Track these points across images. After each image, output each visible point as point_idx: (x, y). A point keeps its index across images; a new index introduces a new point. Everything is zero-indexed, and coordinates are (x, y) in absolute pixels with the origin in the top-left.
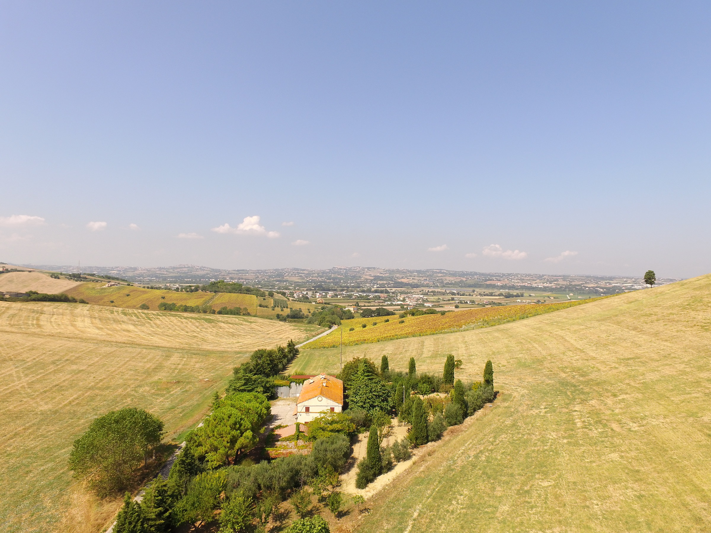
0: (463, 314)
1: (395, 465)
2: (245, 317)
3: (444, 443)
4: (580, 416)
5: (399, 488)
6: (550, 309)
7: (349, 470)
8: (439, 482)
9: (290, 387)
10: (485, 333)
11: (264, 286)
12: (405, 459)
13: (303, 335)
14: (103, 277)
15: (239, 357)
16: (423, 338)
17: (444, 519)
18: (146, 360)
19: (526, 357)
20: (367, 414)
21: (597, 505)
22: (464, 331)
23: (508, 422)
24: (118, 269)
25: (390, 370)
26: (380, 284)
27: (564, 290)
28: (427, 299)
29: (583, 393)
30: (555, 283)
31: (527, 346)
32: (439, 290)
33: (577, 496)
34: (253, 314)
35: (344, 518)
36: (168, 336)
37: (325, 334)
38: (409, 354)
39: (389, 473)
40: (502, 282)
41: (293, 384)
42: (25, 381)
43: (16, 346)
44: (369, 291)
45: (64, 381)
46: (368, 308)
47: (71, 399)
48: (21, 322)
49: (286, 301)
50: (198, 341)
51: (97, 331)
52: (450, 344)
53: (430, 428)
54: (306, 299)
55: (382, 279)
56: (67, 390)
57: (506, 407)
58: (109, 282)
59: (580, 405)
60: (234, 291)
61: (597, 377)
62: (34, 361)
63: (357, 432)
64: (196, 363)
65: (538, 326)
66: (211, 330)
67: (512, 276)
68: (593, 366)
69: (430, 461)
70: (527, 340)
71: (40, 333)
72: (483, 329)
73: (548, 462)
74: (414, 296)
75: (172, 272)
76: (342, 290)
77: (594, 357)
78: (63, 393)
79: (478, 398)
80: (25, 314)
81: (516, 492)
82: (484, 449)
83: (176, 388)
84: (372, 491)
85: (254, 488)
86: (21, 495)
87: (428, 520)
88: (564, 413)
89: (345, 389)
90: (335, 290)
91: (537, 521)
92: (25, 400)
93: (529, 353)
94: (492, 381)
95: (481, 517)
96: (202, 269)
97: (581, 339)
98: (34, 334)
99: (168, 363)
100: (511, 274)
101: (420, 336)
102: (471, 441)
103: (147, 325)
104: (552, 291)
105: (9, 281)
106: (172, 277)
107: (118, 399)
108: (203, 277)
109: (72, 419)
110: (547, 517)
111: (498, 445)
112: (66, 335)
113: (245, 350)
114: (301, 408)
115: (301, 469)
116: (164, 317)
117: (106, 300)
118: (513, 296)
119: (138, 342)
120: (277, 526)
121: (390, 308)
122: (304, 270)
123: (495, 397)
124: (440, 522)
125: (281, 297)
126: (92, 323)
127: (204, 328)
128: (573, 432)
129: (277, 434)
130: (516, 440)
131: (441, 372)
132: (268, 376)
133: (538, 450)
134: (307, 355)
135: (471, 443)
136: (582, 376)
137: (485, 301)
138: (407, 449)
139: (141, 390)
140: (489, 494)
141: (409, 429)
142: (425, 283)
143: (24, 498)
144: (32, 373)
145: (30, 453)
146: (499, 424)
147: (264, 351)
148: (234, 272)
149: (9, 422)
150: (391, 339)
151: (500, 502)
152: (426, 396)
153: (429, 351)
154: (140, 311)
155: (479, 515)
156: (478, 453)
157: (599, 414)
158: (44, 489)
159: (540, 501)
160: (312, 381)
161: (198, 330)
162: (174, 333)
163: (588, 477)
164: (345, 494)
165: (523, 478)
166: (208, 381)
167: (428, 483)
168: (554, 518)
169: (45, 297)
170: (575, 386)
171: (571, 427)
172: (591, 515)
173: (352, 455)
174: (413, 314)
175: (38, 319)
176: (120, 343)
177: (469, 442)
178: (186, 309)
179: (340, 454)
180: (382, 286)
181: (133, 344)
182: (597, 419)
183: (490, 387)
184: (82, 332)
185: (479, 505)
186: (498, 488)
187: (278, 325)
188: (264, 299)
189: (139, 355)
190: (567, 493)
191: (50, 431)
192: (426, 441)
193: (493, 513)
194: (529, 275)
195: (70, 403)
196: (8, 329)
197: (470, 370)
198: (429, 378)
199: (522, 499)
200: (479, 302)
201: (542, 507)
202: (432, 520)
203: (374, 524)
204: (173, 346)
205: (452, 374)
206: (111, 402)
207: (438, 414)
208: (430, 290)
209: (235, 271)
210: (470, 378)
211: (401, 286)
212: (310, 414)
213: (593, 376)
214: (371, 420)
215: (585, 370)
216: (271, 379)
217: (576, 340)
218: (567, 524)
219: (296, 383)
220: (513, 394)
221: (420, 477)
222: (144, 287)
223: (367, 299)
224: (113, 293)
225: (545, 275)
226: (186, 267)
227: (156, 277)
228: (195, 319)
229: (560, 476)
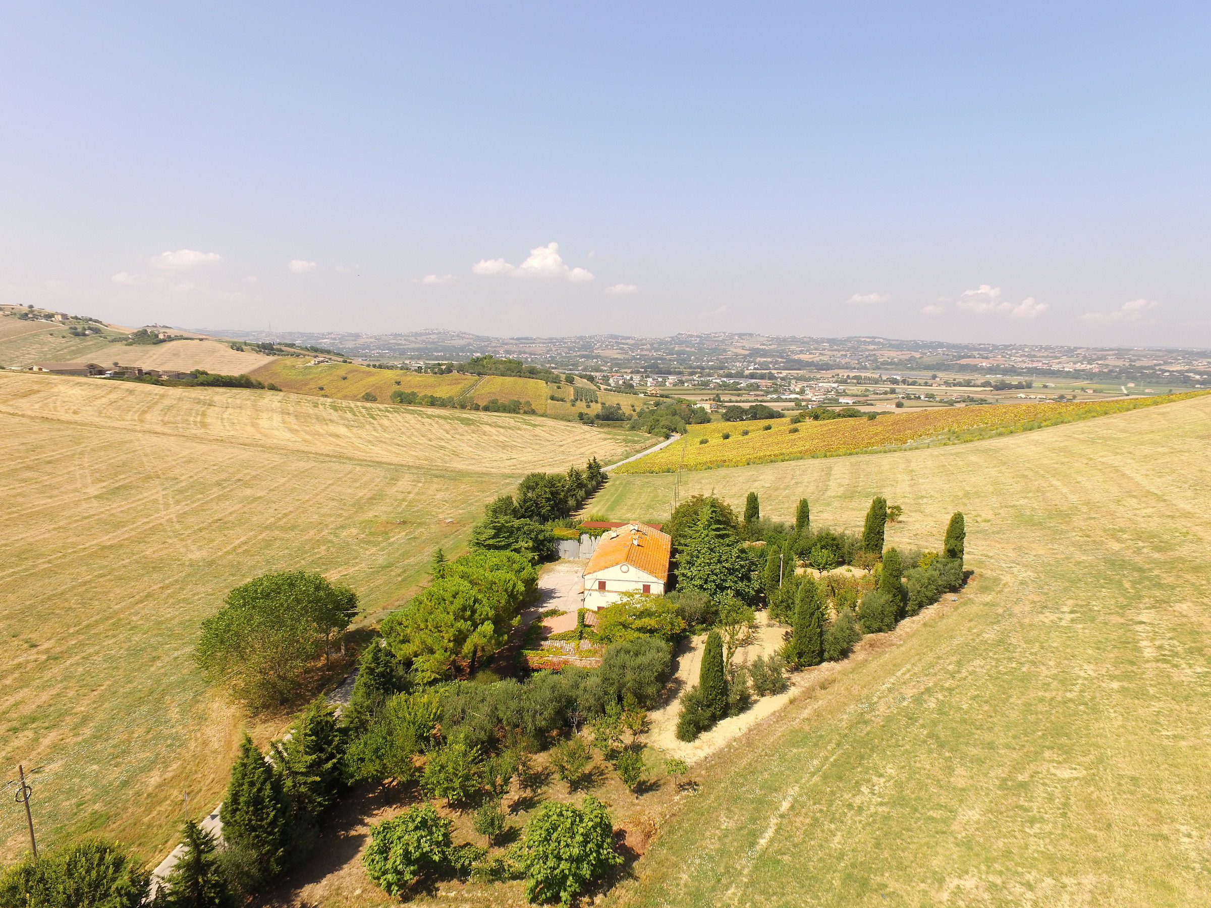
0: (910, 420)
1: (756, 702)
2: (526, 417)
3: (853, 665)
4: (1151, 634)
5: (758, 747)
6: (1089, 411)
7: (667, 702)
8: (838, 745)
9: (579, 541)
10: (952, 455)
11: (559, 365)
12: (774, 691)
13: (620, 450)
14: (307, 349)
15: (508, 484)
16: (831, 460)
17: (842, 822)
18: (358, 484)
19: (1036, 505)
20: (710, 602)
21: (1189, 836)
22: (910, 449)
23: (990, 635)
24: (332, 336)
25: (761, 519)
26: (760, 364)
27: (1117, 377)
28: (844, 390)
29: (1159, 586)
30: (1100, 362)
31: (1036, 483)
32: (869, 375)
33: (1139, 810)
34: (541, 412)
35: (647, 796)
36: (399, 445)
37: (657, 448)
38: (801, 489)
39: (742, 716)
40: (991, 360)
41: (585, 537)
42: (174, 510)
43: (167, 456)
44: (740, 375)
45: (231, 513)
46: (736, 404)
47: (237, 542)
48: (179, 418)
49: (594, 391)
50: (445, 455)
51: (289, 435)
52: (881, 473)
53: (828, 637)
54: (628, 388)
55: (764, 354)
56: (232, 528)
57: (986, 604)
58: (316, 357)
59: (1153, 611)
60: (509, 372)
61: (1194, 554)
62: (191, 480)
63: (690, 631)
64: (437, 492)
65: (1062, 445)
66: (469, 437)
67: (1011, 350)
68: (1184, 530)
69: (823, 700)
70: (1037, 472)
71: (203, 436)
72: (947, 448)
73: (1074, 727)
74: (820, 385)
75: (413, 342)
76: (692, 374)
77: (1189, 513)
78: (226, 532)
79: (929, 584)
80: (186, 406)
81: (997, 782)
82: (936, 685)
83: (399, 533)
84: (705, 747)
85: (489, 726)
86: (138, 695)
87: (808, 821)
88: (1114, 625)
89: (674, 552)
90: (680, 373)
91: (1042, 852)
92: (170, 541)
93: (1041, 498)
94: (962, 551)
95: (920, 828)
96: (460, 336)
97: (1160, 475)
98: (195, 438)
99: (392, 491)
100: (1011, 345)
101: (826, 456)
102: (908, 666)
103: (368, 427)
104: (1091, 379)
105: (175, 355)
106: (413, 350)
107: (307, 547)
108: (462, 349)
109: (233, 575)
110: (1067, 847)
111: (965, 679)
112: (241, 441)
113: (519, 471)
114: (591, 582)
115: (577, 696)
116: (396, 414)
117: (312, 385)
118: (1010, 387)
119: (349, 455)
120: (525, 798)
121: (776, 406)
122: (629, 338)
123: (965, 582)
124: (833, 826)
125: (586, 384)
126: (284, 422)
127: (458, 433)
128: (1135, 668)
129: (545, 627)
130: (1005, 674)
131: (859, 526)
132: (544, 519)
133: (1052, 699)
134: (621, 484)
135: (909, 671)
136: (1159, 549)
137: (955, 395)
138: (779, 673)
139: (344, 534)
140: (938, 781)
141: (787, 633)
142: (843, 361)
143: (141, 701)
144: (186, 498)
145: (163, 627)
146: (971, 637)
147: (542, 477)
148: (511, 341)
149: (143, 575)
150: (772, 462)
151: (961, 801)
152: (825, 573)
153: (840, 485)
154: (359, 404)
155: (916, 823)
156: (922, 693)
157: (1198, 633)
158: (173, 689)
159: (1051, 809)
160: (614, 535)
161: (449, 437)
162: (409, 441)
163: (1166, 769)
164: (654, 749)
165: (1015, 755)
166: (452, 522)
167: (816, 745)
168: (1084, 852)
169: (218, 380)
170: (1141, 570)
171: (1130, 656)
172: (1175, 858)
173: (677, 675)
174: (816, 418)
175: (204, 415)
176: (322, 455)
177: (904, 669)
178: (433, 402)
179: (650, 676)
180: (764, 366)
181: (340, 458)
182: (1193, 645)
183: (957, 563)
184: (265, 436)
185: (915, 800)
186: (960, 771)
187: (579, 431)
188: (559, 388)
189: (349, 476)
190: (1115, 799)
191: (198, 594)
192: (818, 660)
193: (944, 821)
194: (1047, 348)
195: (234, 549)
196: (159, 428)
197: (918, 525)
198: (834, 539)
199: (1012, 800)
200: (943, 397)
201: (1055, 823)
202: (816, 820)
203: (702, 814)
204: (404, 463)
205: (880, 533)
206: (295, 552)
207: (847, 609)
208: (852, 375)
209: (513, 339)
210: (917, 542)
211: (798, 366)
212: (606, 593)
213: (1184, 551)
214: (716, 613)
215: (1166, 537)
216: (548, 525)
217: (1147, 475)
218: (1114, 871)
219: (591, 535)
220: (1002, 577)
221: (801, 730)
222: (369, 366)
223: (735, 389)
224: (322, 375)
225: (1080, 348)
226: (433, 333)
227: (390, 349)
228: (445, 418)
229: (1100, 760)
